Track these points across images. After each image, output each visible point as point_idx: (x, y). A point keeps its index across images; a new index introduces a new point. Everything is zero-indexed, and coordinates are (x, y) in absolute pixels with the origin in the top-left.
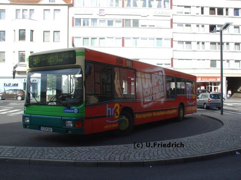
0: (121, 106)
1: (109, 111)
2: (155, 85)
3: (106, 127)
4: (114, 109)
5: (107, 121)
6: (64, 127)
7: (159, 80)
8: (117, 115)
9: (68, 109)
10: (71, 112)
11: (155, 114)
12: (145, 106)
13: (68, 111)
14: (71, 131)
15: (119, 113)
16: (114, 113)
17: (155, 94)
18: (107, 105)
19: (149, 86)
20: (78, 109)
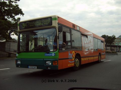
0: (75, 53)
1: (70, 55)
2: (89, 42)
3: (69, 65)
4: (72, 54)
5: (69, 61)
6: (45, 65)
7: (91, 39)
8: (74, 58)
9: (48, 54)
10: (50, 56)
11: (89, 58)
12: (86, 53)
13: (47, 55)
14: (49, 67)
15: (74, 57)
16: (72, 57)
17: (89, 47)
18: (69, 52)
19: (87, 42)
20: (55, 54)
